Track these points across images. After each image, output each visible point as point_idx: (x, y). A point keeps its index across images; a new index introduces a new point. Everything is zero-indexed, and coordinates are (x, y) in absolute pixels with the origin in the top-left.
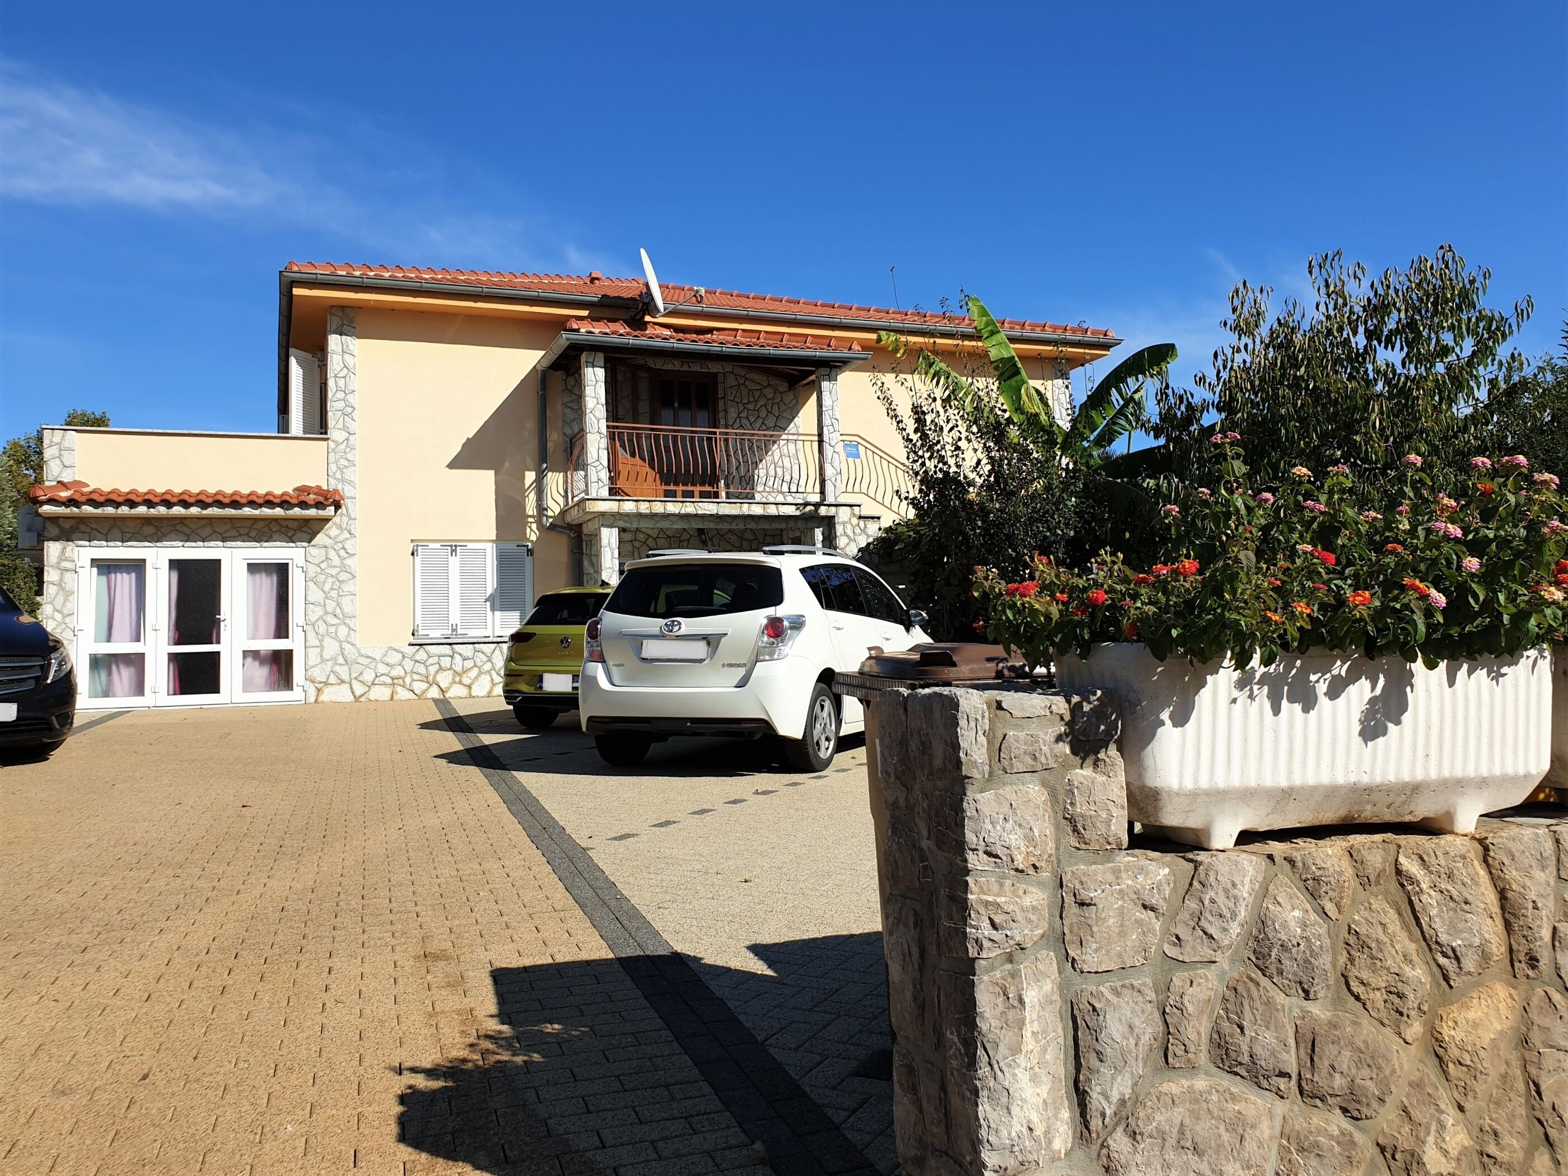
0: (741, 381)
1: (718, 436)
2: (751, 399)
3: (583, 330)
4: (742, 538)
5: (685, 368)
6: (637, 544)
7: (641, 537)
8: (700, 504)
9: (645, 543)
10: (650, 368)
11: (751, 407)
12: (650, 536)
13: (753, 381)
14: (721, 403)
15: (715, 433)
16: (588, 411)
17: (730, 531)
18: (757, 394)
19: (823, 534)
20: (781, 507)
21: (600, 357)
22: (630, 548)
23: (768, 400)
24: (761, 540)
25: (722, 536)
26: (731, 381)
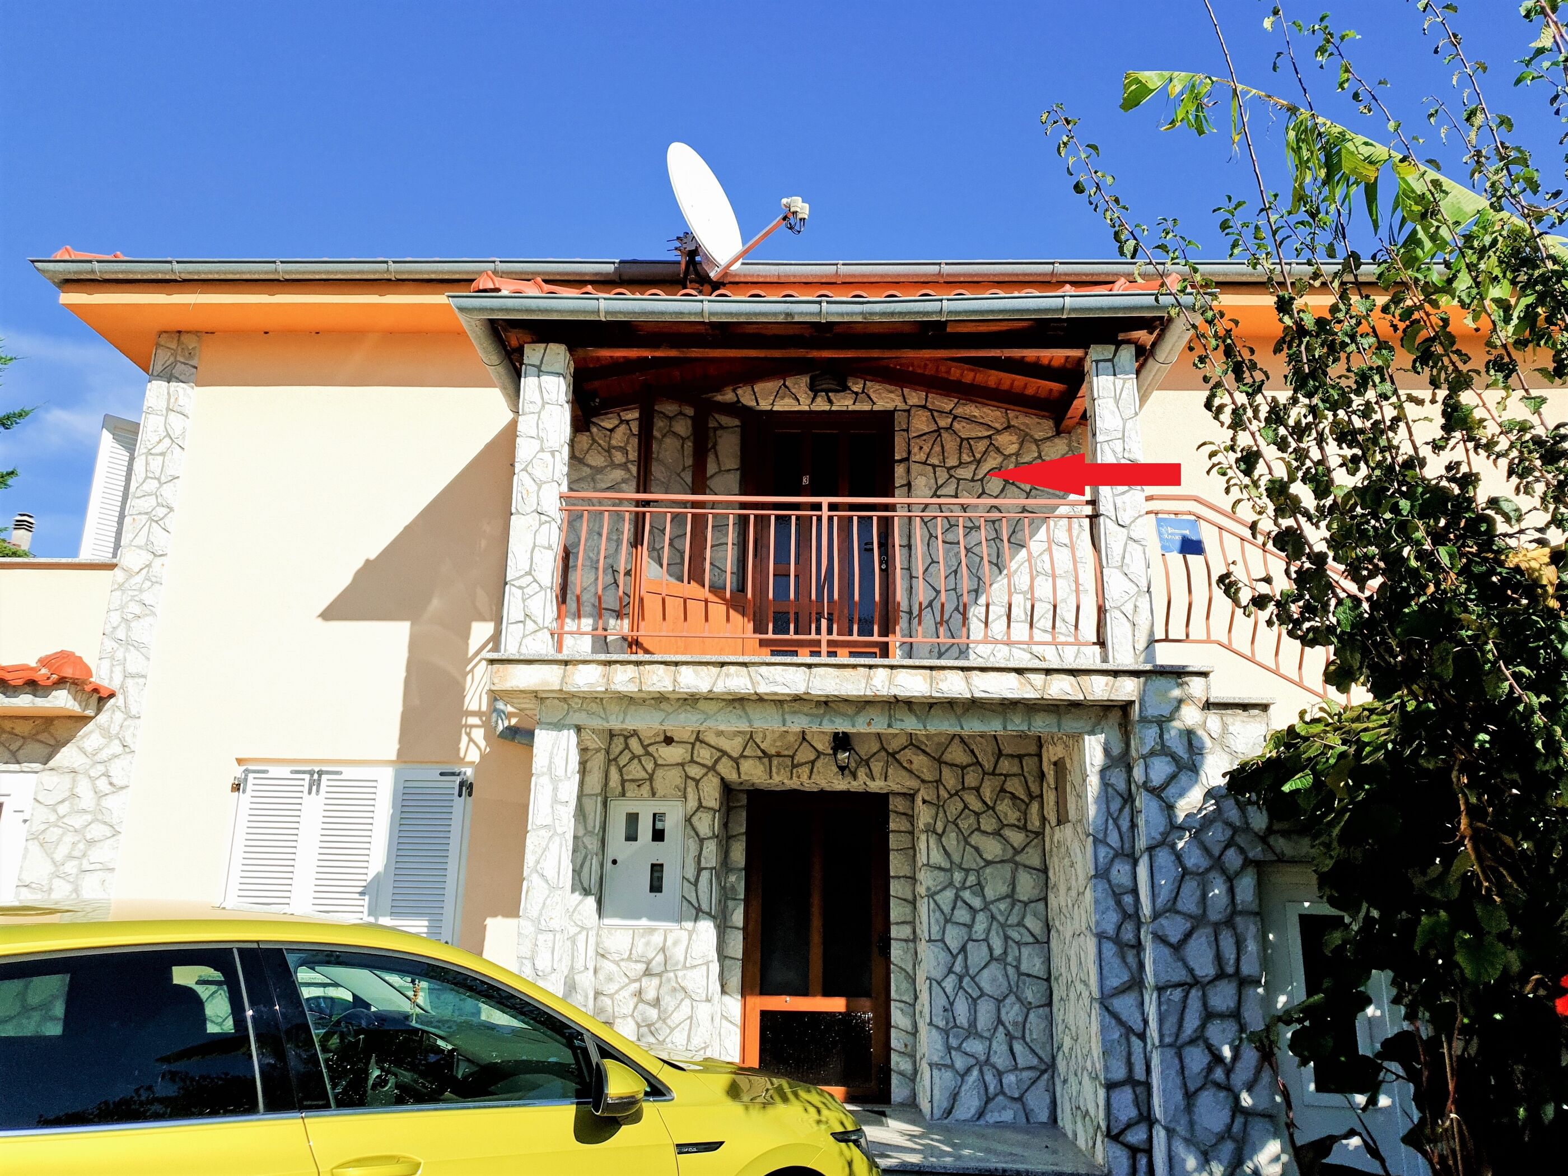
0: (944, 422)
1: (825, 513)
2: (966, 458)
3: (504, 292)
4: (940, 761)
5: (821, 405)
6: (694, 771)
7: (705, 755)
8: (763, 669)
9: (712, 768)
10: (745, 407)
11: (965, 473)
12: (724, 753)
13: (970, 420)
14: (899, 470)
15: (818, 507)
16: (518, 467)
17: (913, 743)
18: (981, 447)
19: (1107, 751)
20: (976, 677)
21: (558, 355)
22: (679, 781)
23: (1007, 457)
24: (988, 766)
25: (893, 755)
26: (921, 423)
